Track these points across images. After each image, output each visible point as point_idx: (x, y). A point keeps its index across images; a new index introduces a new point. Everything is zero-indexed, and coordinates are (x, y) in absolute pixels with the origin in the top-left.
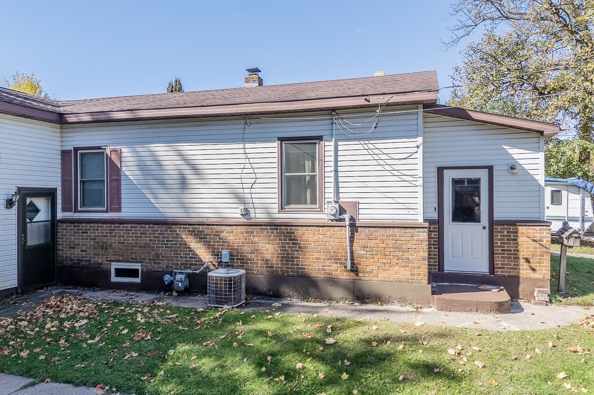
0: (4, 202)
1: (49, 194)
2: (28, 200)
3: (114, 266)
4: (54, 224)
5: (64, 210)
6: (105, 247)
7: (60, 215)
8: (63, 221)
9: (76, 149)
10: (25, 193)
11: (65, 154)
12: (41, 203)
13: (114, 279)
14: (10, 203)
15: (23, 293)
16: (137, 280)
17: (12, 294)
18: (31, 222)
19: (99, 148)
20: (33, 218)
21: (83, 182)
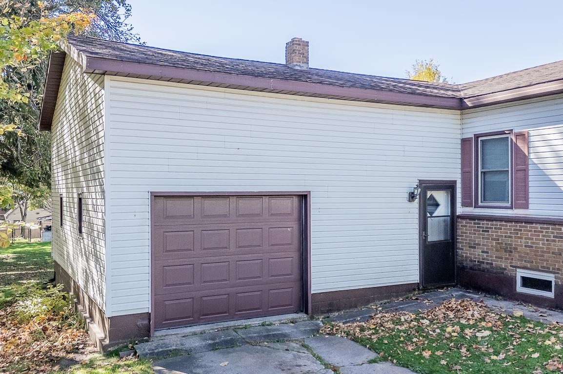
0: (407, 196)
1: (449, 187)
2: (429, 194)
3: (520, 274)
4: (453, 219)
5: (464, 204)
6: (509, 250)
7: (460, 210)
8: (463, 217)
9: (477, 137)
10: (426, 186)
11: (465, 142)
12: (441, 197)
13: (520, 289)
14: (412, 197)
15: (425, 290)
16: (550, 295)
17: (414, 290)
18: (432, 217)
19: (503, 133)
20: (433, 213)
21: (484, 173)
